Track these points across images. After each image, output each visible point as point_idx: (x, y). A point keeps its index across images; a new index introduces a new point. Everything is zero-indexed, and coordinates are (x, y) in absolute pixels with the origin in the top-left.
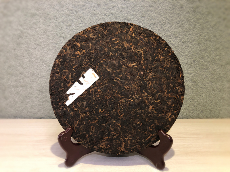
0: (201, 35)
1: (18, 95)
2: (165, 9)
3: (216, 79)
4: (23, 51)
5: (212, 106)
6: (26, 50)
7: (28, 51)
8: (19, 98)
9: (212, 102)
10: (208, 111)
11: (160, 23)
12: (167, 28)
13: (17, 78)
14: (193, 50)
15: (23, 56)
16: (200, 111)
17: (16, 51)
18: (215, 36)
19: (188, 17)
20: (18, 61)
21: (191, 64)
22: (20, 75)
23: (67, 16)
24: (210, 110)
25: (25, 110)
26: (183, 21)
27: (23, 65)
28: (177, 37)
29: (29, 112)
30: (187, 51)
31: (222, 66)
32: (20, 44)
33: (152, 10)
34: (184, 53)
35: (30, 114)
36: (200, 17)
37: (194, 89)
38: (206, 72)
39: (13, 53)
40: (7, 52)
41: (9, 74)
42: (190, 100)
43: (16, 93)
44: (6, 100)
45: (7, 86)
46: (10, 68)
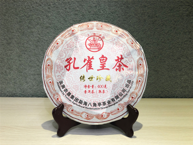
0: (159, 39)
1: (35, 80)
2: (134, 22)
3: (171, 69)
4: (39, 51)
8: (36, 83)
11: (131, 32)
12: (135, 34)
13: (35, 69)
14: (154, 49)
18: (168, 40)
19: (149, 27)
20: (36, 57)
22: (37, 67)
24: (168, 91)
26: (146, 30)
27: (40, 60)
28: (143, 40)
30: (150, 50)
31: (175, 60)
32: (38, 46)
34: (147, 51)
37: (156, 76)
38: (164, 64)
39: (33, 52)
40: (30, 52)
41: (30, 66)
42: (154, 84)
43: (34, 79)
44: (27, 84)
45: (28, 74)
46: (31, 62)
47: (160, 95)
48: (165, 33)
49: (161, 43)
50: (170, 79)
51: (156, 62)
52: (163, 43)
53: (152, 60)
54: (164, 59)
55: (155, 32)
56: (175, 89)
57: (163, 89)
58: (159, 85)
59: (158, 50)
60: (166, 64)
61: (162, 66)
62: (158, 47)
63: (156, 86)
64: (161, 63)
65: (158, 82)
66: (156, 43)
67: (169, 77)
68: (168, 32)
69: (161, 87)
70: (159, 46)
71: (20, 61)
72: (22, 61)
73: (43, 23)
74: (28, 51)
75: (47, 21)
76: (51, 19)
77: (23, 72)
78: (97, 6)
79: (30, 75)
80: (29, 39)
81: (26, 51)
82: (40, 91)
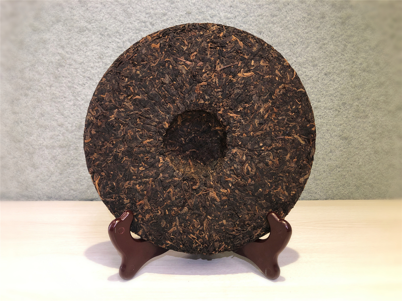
0: (354, 62)
1: (54, 162)
2: (297, 20)
3: (380, 133)
4: (64, 88)
5: (375, 179)
6: (70, 88)
7: (72, 89)
8: (56, 166)
9: (373, 172)
10: (368, 186)
11: (289, 43)
12: (299, 50)
13: (54, 133)
14: (342, 86)
15: (65, 97)
16: (355, 187)
17: (53, 88)
18: (377, 64)
19: (333, 32)
20: (56, 105)
21: (339, 109)
22: (58, 129)
23: (137, 32)
24: (372, 186)
25: (65, 187)
26: (326, 39)
27: (65, 112)
28: (316, 65)
29: (72, 189)
30: (331, 89)
31: (389, 112)
32: (59, 77)
33: (275, 22)
34: (327, 92)
35: (74, 193)
36: (352, 34)
37: (344, 150)
38: (364, 123)
39: (48, 92)
40: (38, 91)
41: (41, 126)
43: (51, 159)
44: (35, 169)
45: (37, 147)
46: (43, 116)
48: (370, 46)
50: (377, 158)
53: (337, 112)
54: (364, 111)
55: (345, 46)
56: (387, 181)
58: (351, 171)
66: (347, 72)
68: (377, 46)
71: (14, 113)
72: (20, 114)
73: (72, 19)
74: (36, 89)
75: (82, 13)
76: (91, 9)
77: (25, 141)
79: (41, 148)
80: (35, 59)
81: (29, 89)
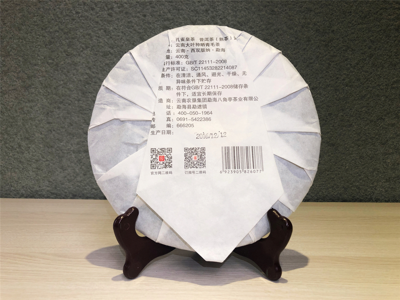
0: (337, 78)
1: (80, 164)
3: (364, 140)
4: (89, 102)
5: (361, 181)
8: (81, 168)
14: (328, 99)
17: (81, 102)
19: (318, 53)
20: (83, 116)
26: (312, 59)
32: (86, 93)
36: (335, 54)
37: (332, 155)
38: (349, 131)
39: (77, 105)
40: (69, 105)
41: (70, 134)
42: (327, 173)
43: (77, 162)
44: (64, 171)
45: (66, 151)
46: (72, 125)
47: (341, 195)
48: (351, 65)
49: (343, 86)
50: (362, 162)
51: (333, 126)
52: (347, 86)
53: (324, 122)
54: (348, 121)
55: (330, 64)
56: (372, 184)
57: (347, 182)
59: (337, 100)
60: (354, 131)
61: (345, 134)
62: (336, 95)
63: (333, 177)
64: (342, 129)
65: (336, 169)
66: (331, 87)
67: (361, 157)
68: (357, 64)
69: (342, 178)
70: (338, 93)
71: (49, 123)
72: (53, 124)
73: (98, 46)
74: (66, 103)
75: (106, 41)
76: (114, 37)
77: (56, 146)
78: (209, 10)
79: (69, 153)
80: (67, 78)
81: (61, 103)
82: (89, 186)
